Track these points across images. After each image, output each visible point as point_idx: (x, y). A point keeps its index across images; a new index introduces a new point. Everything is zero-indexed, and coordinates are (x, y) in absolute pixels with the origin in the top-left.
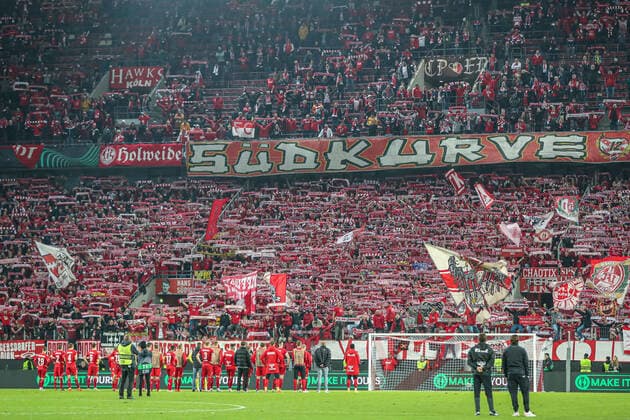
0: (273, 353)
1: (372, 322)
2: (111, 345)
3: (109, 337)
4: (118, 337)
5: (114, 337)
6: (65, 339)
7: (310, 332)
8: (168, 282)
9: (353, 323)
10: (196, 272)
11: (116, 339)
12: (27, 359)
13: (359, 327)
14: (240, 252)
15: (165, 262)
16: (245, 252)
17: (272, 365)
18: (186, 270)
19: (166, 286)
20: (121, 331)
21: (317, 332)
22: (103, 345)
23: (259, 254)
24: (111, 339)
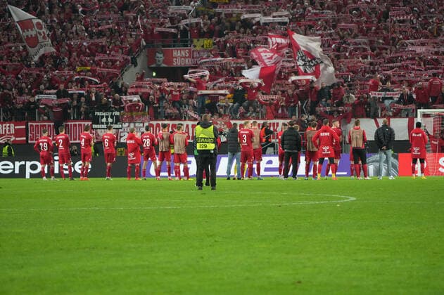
0: (328, 134)
1: (414, 96)
2: (104, 126)
3: (102, 117)
4: (112, 117)
5: (107, 117)
6: (49, 120)
7: (341, 109)
8: (163, 52)
9: (391, 98)
10: (195, 41)
11: (110, 120)
12: (6, 144)
13: (398, 102)
14: (246, 16)
15: (158, 29)
16: (252, 16)
17: (326, 148)
18: (184, 38)
19: (160, 57)
20: (116, 110)
21: (349, 109)
22: (94, 126)
23: (270, 19)
24: (104, 120)
